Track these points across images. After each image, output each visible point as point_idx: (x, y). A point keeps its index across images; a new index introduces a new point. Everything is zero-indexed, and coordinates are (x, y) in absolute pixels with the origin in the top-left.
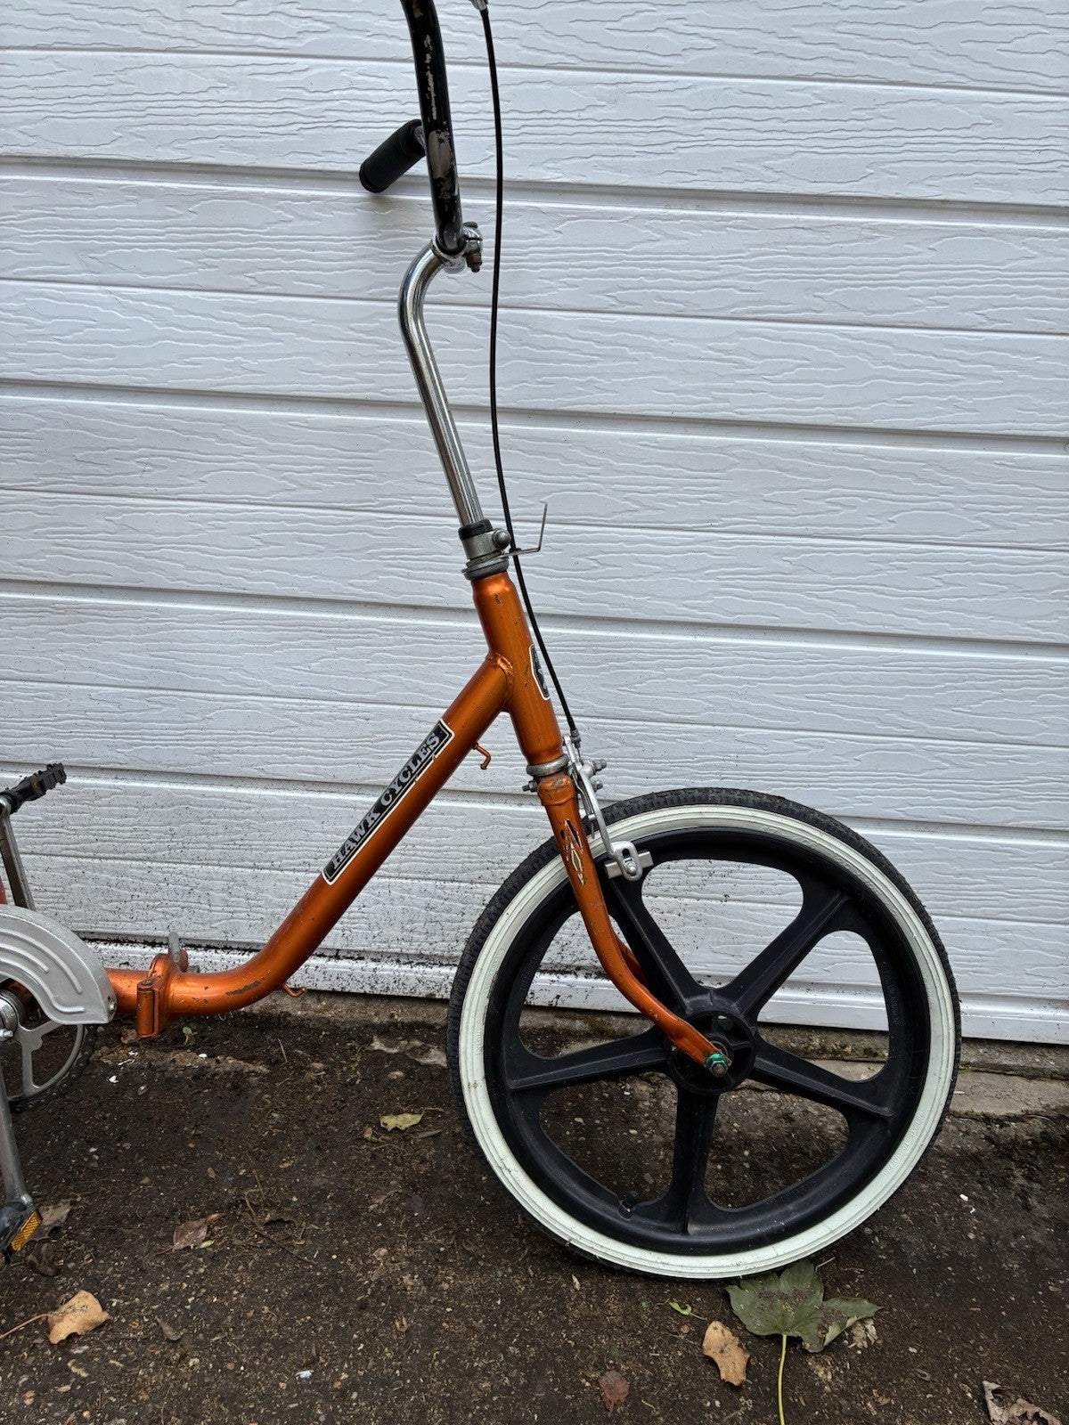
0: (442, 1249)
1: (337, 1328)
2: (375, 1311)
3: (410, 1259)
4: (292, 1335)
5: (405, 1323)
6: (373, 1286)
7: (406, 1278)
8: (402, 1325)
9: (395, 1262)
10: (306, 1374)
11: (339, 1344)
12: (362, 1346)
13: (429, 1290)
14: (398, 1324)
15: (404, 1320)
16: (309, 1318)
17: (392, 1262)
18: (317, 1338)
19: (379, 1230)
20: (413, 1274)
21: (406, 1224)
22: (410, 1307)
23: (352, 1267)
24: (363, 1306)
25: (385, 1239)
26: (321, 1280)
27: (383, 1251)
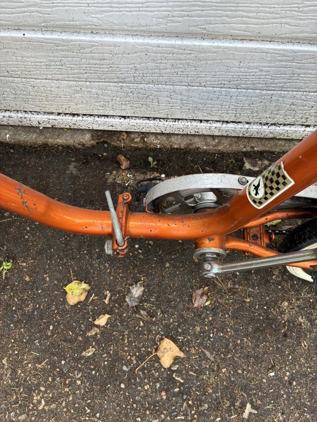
0: (311, 301)
1: (278, 348)
2: (291, 338)
3: (298, 307)
4: (260, 352)
5: (306, 344)
6: (287, 323)
7: (300, 319)
8: (304, 344)
9: (292, 309)
10: (272, 374)
11: (280, 356)
12: (291, 356)
13: (311, 324)
14: (303, 345)
15: (305, 342)
16: (264, 343)
17: (291, 309)
18: (270, 354)
19: (280, 290)
20: (302, 316)
21: (291, 286)
22: (306, 336)
23: (275, 313)
24: (285, 335)
25: (285, 296)
26: (263, 321)
27: (286, 304)
